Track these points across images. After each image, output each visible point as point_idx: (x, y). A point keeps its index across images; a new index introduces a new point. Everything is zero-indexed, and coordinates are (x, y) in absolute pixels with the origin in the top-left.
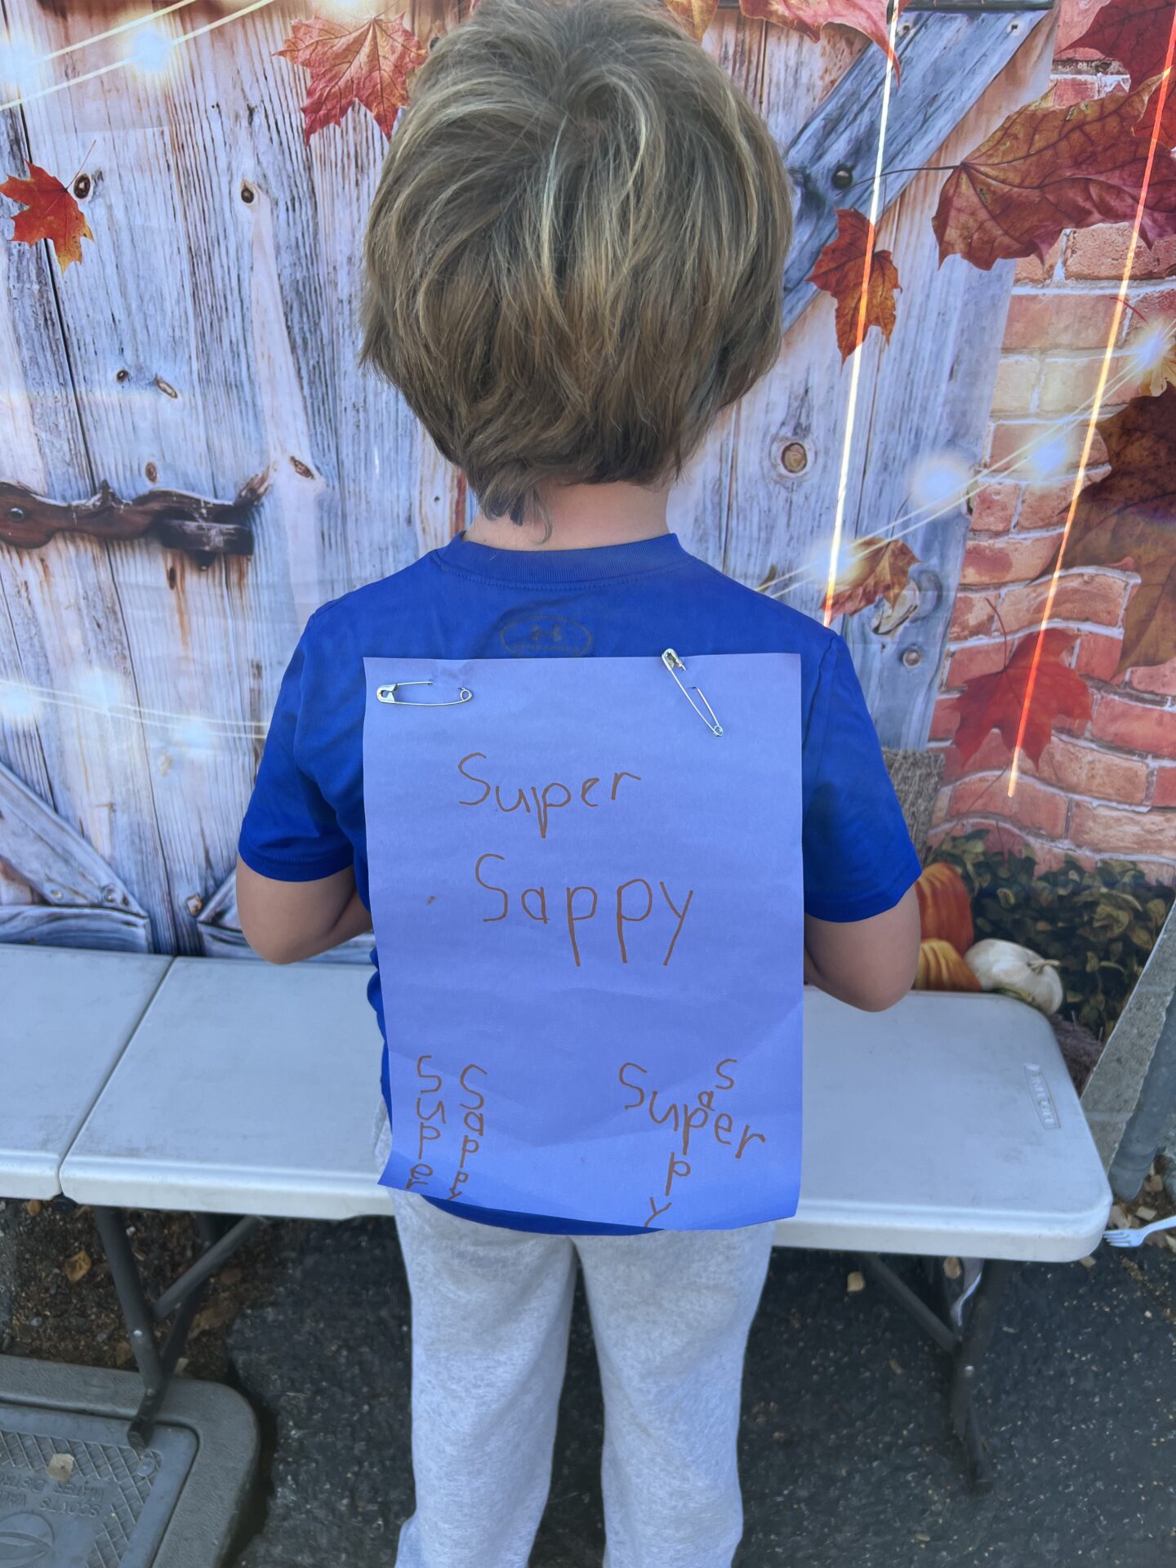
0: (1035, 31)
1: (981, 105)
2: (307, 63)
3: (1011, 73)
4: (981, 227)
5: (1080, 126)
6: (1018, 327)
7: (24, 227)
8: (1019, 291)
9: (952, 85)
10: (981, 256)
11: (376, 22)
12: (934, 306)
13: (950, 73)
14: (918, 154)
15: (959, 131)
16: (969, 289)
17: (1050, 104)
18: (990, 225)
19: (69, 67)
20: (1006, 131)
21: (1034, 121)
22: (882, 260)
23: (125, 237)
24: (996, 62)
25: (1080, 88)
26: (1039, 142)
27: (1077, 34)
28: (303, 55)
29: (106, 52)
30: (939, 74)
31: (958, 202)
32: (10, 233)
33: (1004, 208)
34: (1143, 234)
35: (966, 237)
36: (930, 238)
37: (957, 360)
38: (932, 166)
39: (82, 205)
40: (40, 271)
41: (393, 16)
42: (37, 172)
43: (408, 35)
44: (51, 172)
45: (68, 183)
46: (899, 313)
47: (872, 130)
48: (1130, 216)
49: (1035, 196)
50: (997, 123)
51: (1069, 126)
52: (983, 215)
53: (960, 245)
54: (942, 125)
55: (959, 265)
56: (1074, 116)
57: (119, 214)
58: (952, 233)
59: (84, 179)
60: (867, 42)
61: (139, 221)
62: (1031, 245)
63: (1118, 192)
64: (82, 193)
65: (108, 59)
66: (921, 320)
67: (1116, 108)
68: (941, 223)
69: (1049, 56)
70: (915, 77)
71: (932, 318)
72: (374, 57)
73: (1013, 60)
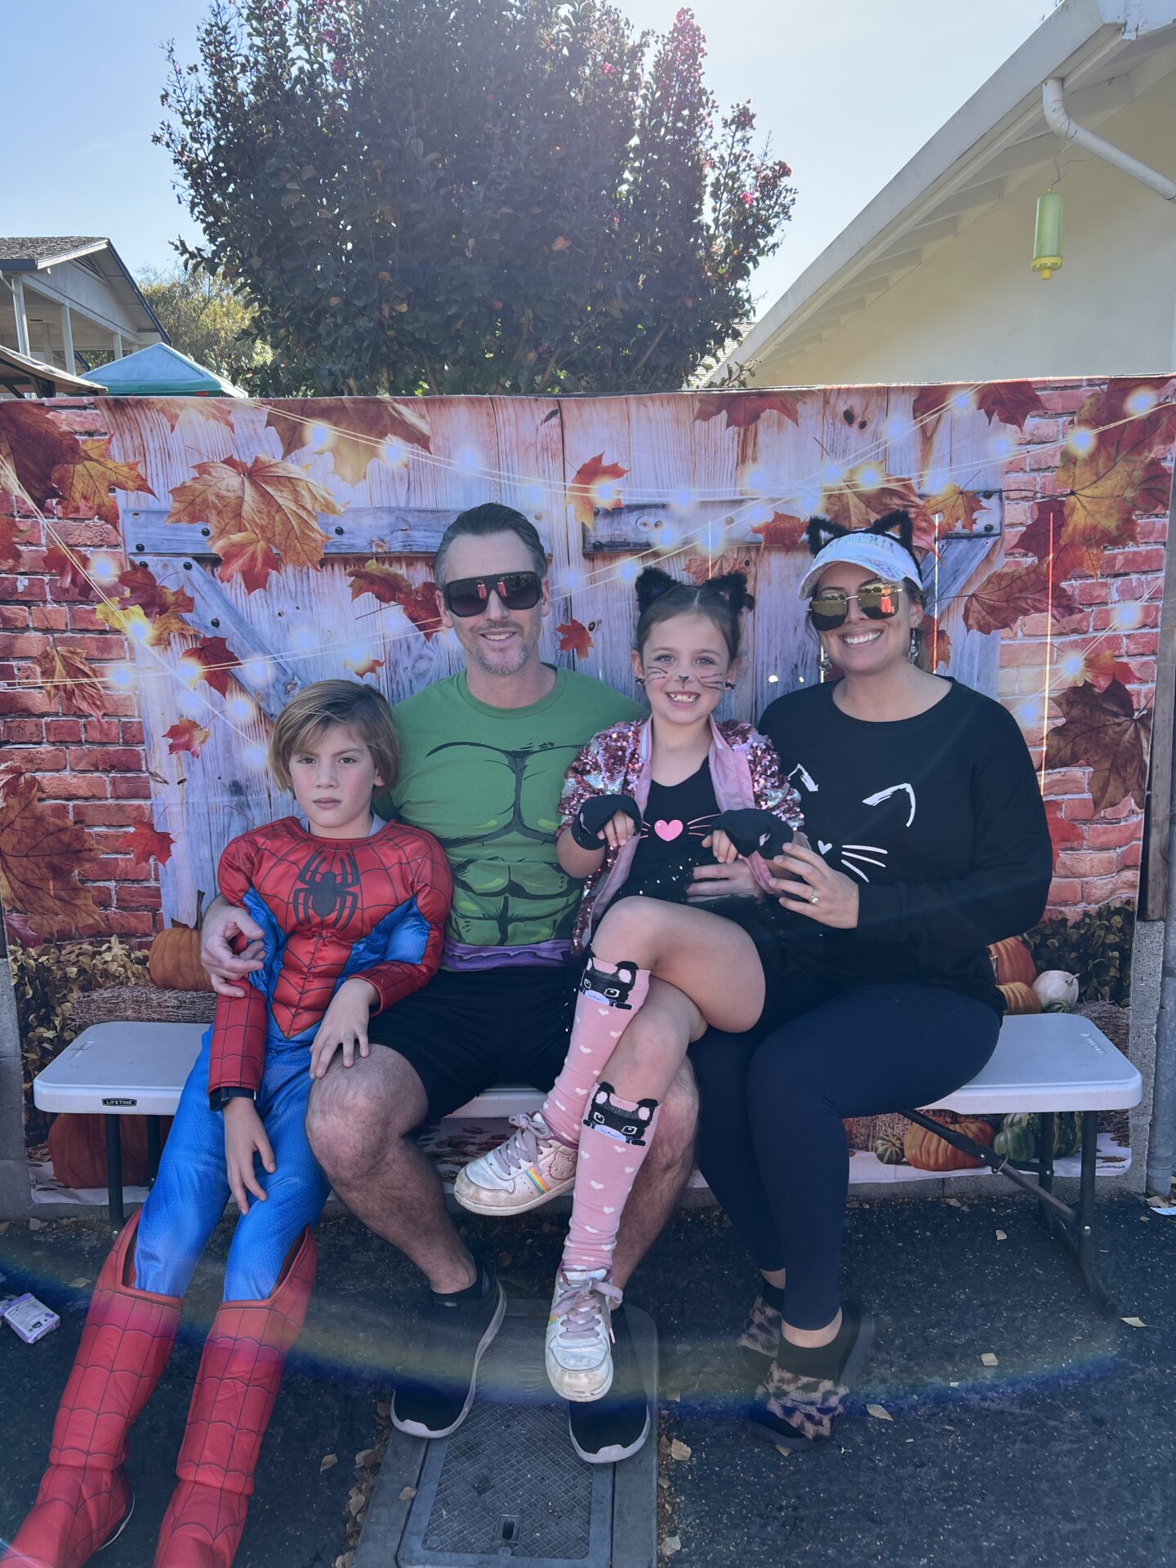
0: (995, 544)
1: (977, 572)
2: (694, 573)
3: (988, 559)
4: (983, 618)
5: (1020, 577)
6: (1005, 657)
7: (564, 644)
8: (1003, 642)
9: (964, 566)
10: (985, 629)
11: (723, 556)
12: (966, 651)
13: (963, 561)
14: (953, 591)
15: (969, 582)
16: (982, 643)
17: (1006, 570)
18: (987, 617)
19: (593, 580)
20: (989, 581)
21: (1000, 577)
22: (942, 634)
23: (608, 645)
24: (982, 555)
25: (1017, 564)
26: (1003, 584)
27: (1013, 543)
28: (692, 570)
29: (609, 574)
30: (958, 561)
31: (972, 609)
32: (558, 647)
33: (992, 610)
34: (1053, 616)
35: (978, 623)
36: (962, 623)
37: (980, 672)
38: (959, 596)
39: (591, 634)
40: (569, 661)
41: (730, 554)
42: (574, 621)
43: (736, 560)
44: (580, 621)
45: (586, 625)
46: (952, 654)
47: (933, 582)
48: (1046, 610)
49: (1005, 604)
50: (985, 578)
51: (1013, 578)
52: (984, 613)
53: (975, 626)
54: (962, 580)
55: (976, 634)
56: (1016, 574)
57: (607, 637)
58: (971, 621)
59: (593, 623)
60: (927, 551)
61: (615, 639)
62: (1005, 625)
63: (1040, 601)
64: (591, 629)
65: (609, 576)
66: (962, 657)
67: (1033, 570)
68: (966, 617)
69: (1003, 553)
70: (948, 563)
71: (966, 657)
72: (721, 568)
73: (988, 556)
